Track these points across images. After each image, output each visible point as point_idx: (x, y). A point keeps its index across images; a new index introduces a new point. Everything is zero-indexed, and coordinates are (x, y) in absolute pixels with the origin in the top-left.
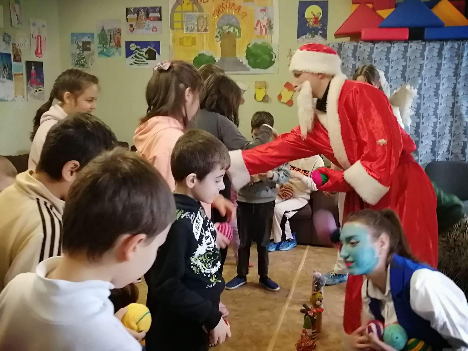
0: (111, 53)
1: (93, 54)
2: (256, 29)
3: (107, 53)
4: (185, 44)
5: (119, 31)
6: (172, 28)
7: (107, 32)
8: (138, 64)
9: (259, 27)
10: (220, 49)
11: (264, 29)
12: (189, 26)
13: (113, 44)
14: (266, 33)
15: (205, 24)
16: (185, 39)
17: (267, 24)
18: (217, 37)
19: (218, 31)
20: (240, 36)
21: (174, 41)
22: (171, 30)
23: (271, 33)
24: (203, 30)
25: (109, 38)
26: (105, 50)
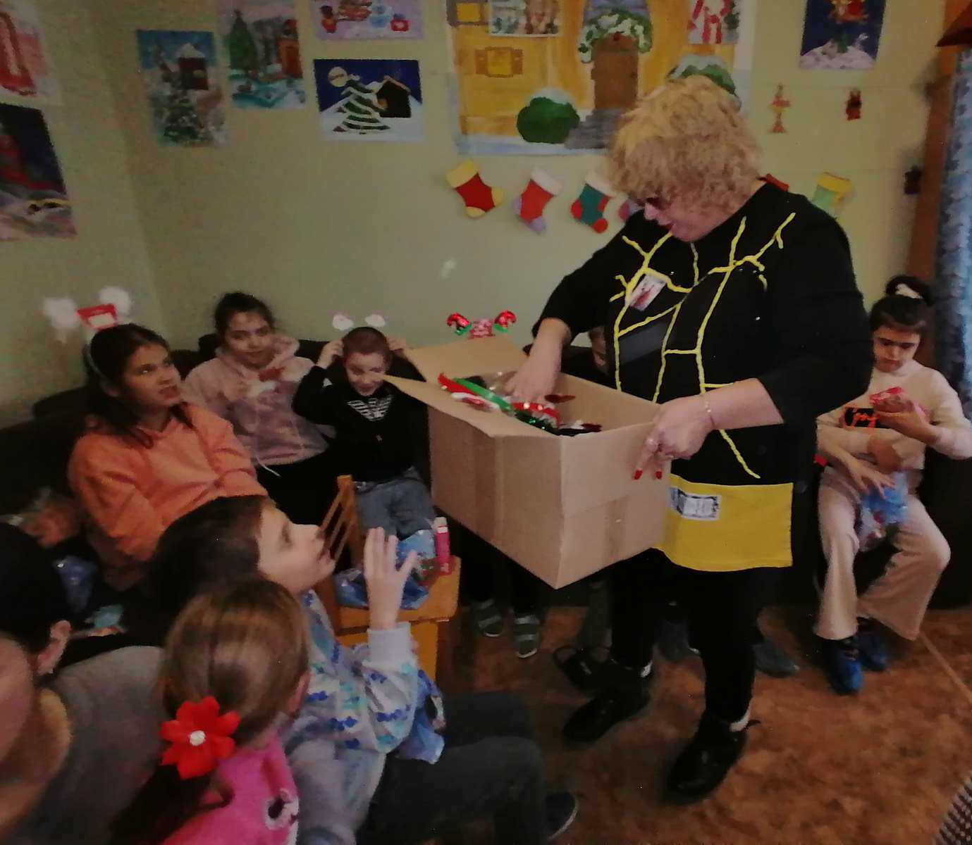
0: (274, 96)
1: (217, 97)
2: (692, 26)
3: (261, 96)
4: (493, 69)
5: (290, 27)
6: (453, 20)
7: (250, 28)
8: (357, 127)
9: (700, 22)
10: (590, 85)
11: (713, 27)
12: (504, 16)
13: (277, 67)
14: (719, 40)
15: (548, 11)
16: (491, 55)
17: (722, 13)
18: (583, 49)
19: (587, 29)
20: (648, 48)
21: (460, 60)
22: (448, 28)
23: (734, 38)
24: (542, 27)
25: (260, 47)
26: (254, 87)
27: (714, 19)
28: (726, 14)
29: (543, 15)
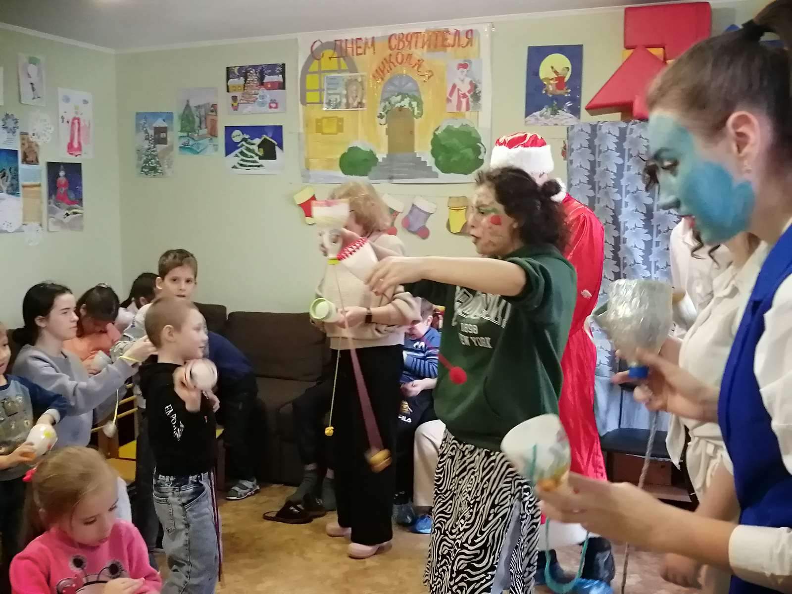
0: (201, 148)
1: (171, 148)
2: (449, 100)
3: (194, 148)
4: (325, 130)
5: (214, 108)
6: (304, 101)
7: (193, 109)
8: (245, 166)
9: (454, 98)
10: (385, 139)
11: (464, 101)
12: (333, 98)
13: (204, 131)
14: (468, 109)
15: (359, 95)
16: (325, 121)
17: (469, 92)
18: (381, 117)
19: (383, 104)
20: (420, 115)
21: (307, 125)
22: (301, 106)
23: (477, 108)
24: (355, 104)
25: (197, 120)
26: (191, 142)
27: (464, 96)
28: (472, 93)
29: (357, 96)
